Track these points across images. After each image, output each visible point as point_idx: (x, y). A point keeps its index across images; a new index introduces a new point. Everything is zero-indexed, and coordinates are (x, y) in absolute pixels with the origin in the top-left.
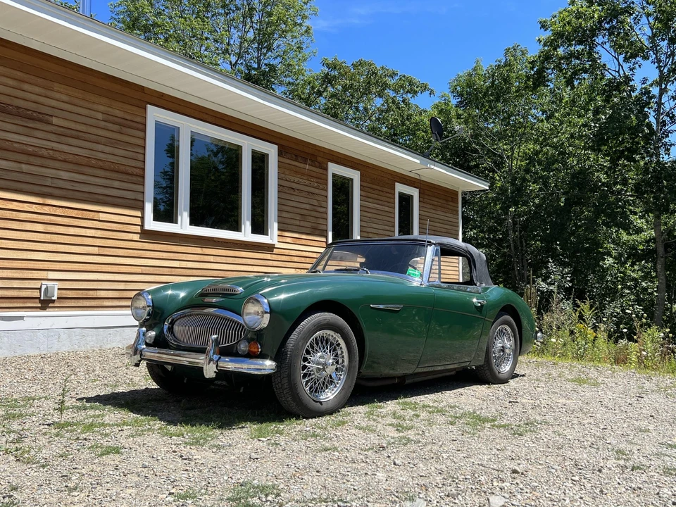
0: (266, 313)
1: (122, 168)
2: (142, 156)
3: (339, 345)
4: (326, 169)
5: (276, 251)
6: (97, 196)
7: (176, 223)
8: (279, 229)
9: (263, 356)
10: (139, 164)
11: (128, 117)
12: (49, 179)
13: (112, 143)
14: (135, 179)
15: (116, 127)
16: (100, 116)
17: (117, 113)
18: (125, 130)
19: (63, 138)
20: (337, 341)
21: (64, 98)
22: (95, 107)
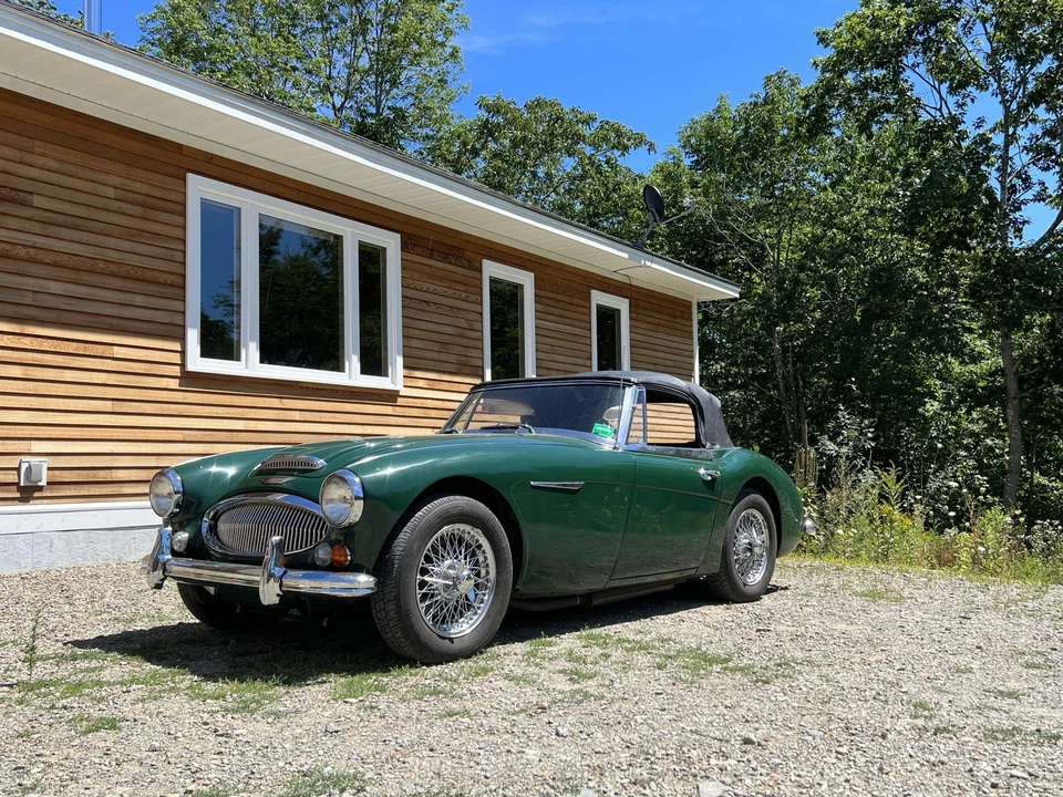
0: (357, 498)
1: (148, 274)
2: (180, 254)
3: (480, 547)
4: (480, 270)
5: (400, 401)
6: (108, 320)
7: (238, 359)
8: (405, 367)
9: (355, 568)
10: (176, 268)
11: (157, 194)
12: (31, 295)
13: (131, 234)
14: (169, 291)
15: (138, 210)
16: (111, 192)
17: (139, 187)
18: (152, 214)
19: (52, 228)
20: (477, 541)
21: (53, 164)
22: (103, 177)
